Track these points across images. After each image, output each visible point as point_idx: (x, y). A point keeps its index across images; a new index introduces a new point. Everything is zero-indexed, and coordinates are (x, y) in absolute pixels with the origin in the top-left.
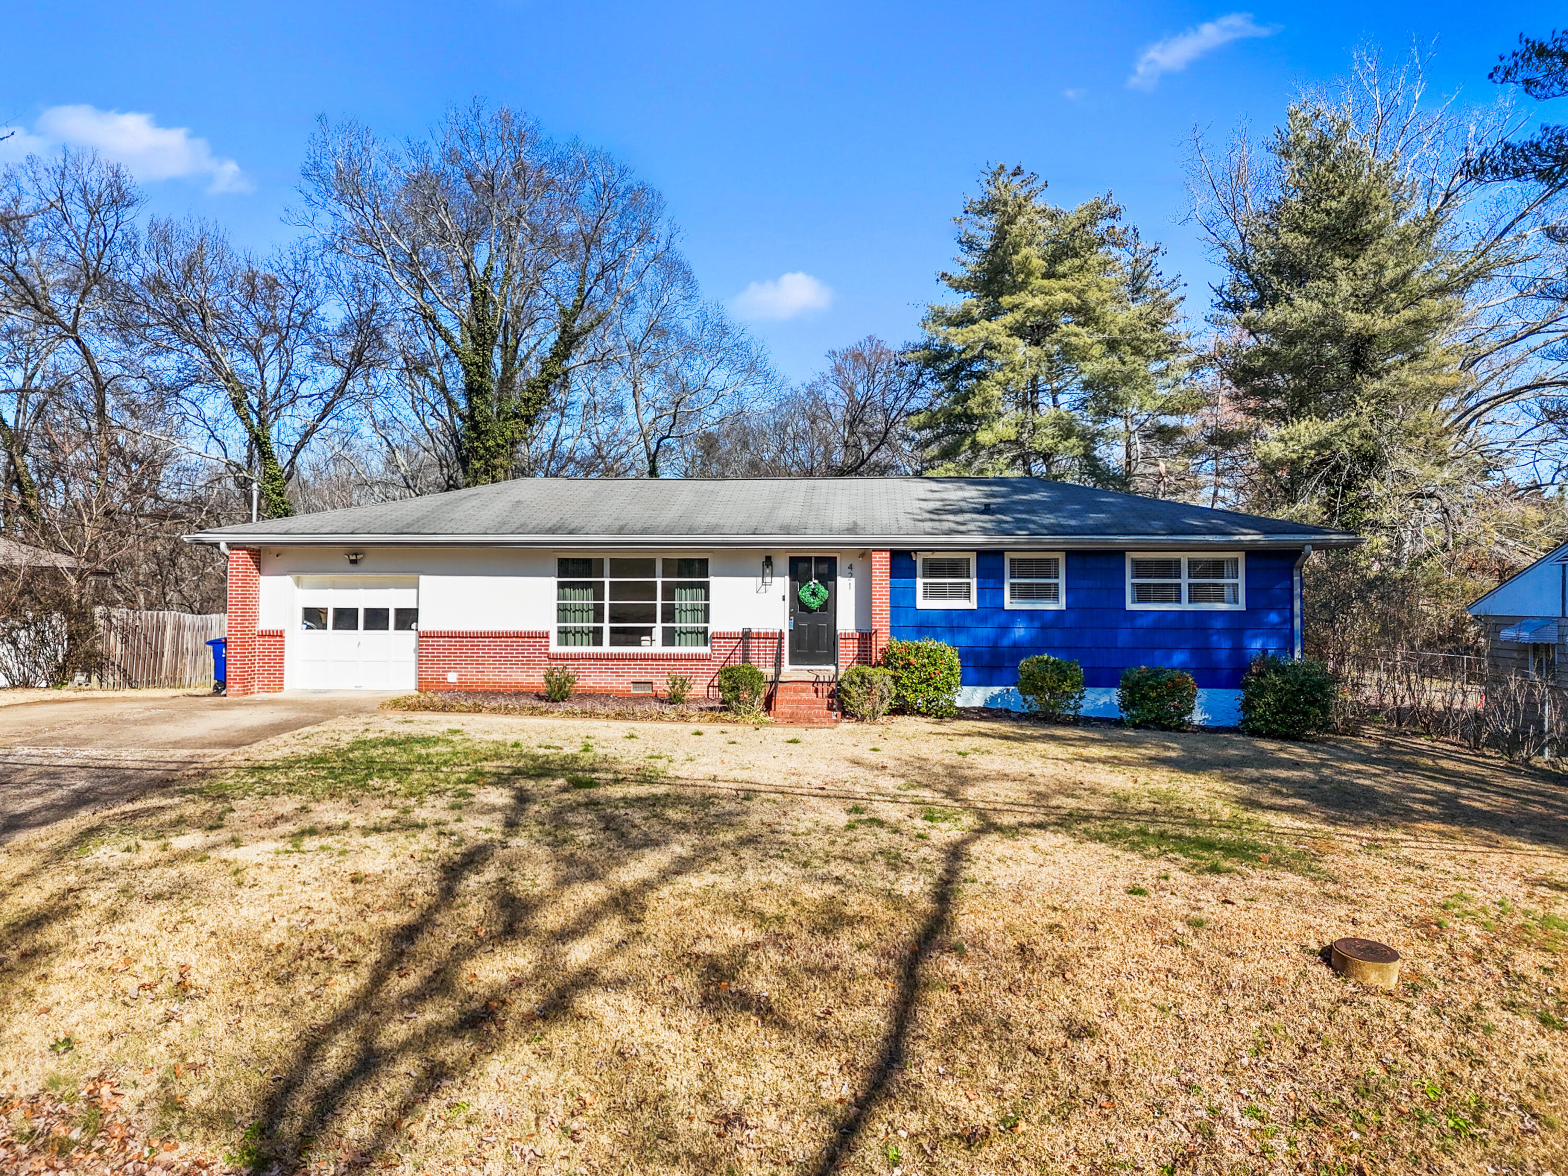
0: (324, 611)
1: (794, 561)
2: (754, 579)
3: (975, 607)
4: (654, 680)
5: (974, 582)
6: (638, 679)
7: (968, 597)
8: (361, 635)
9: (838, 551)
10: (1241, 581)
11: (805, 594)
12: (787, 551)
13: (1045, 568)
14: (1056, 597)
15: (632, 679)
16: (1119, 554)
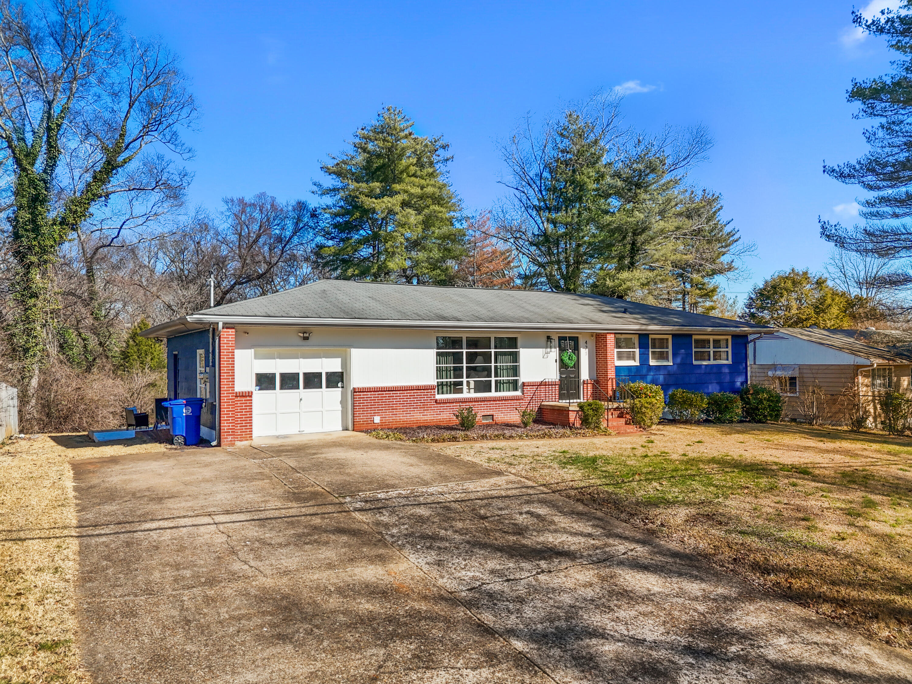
0: (273, 376)
1: (561, 339)
2: (541, 350)
3: (638, 364)
4: (494, 413)
5: (637, 351)
6: (486, 413)
7: (634, 359)
8: (302, 392)
9: (580, 333)
10: (730, 350)
11: (566, 359)
12: (557, 333)
13: (663, 343)
14: (667, 359)
15: (483, 414)
16: (690, 336)
